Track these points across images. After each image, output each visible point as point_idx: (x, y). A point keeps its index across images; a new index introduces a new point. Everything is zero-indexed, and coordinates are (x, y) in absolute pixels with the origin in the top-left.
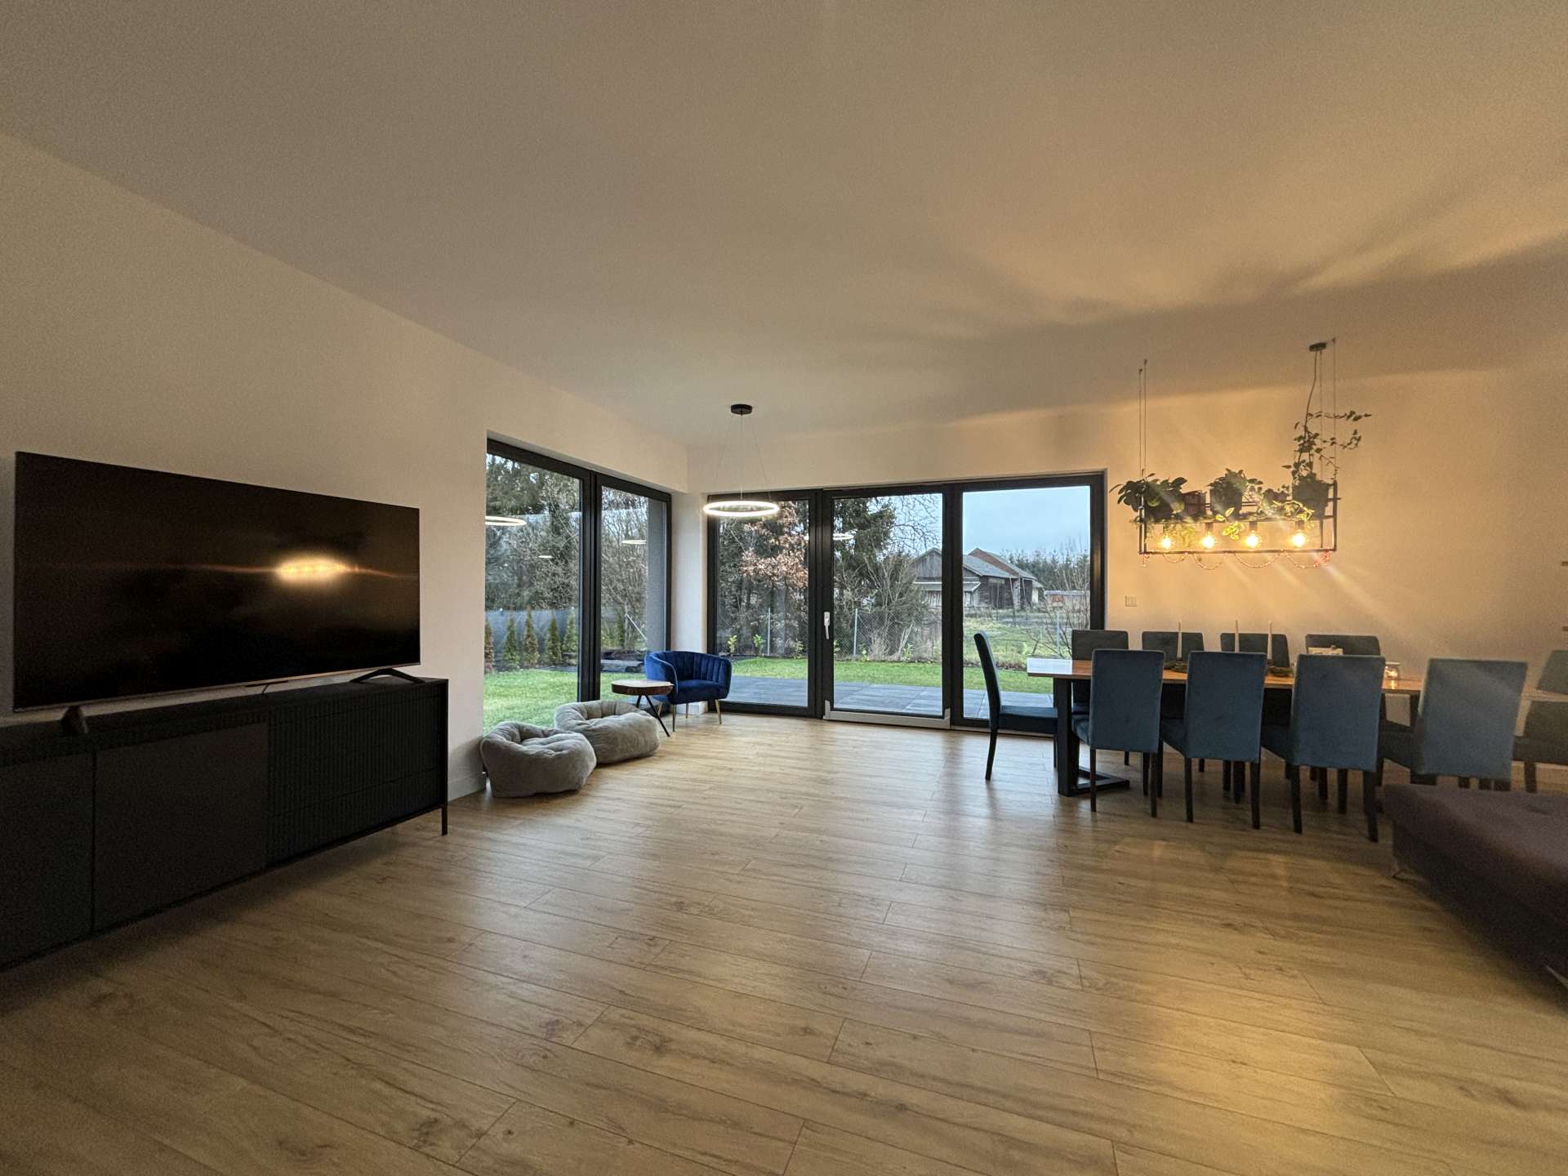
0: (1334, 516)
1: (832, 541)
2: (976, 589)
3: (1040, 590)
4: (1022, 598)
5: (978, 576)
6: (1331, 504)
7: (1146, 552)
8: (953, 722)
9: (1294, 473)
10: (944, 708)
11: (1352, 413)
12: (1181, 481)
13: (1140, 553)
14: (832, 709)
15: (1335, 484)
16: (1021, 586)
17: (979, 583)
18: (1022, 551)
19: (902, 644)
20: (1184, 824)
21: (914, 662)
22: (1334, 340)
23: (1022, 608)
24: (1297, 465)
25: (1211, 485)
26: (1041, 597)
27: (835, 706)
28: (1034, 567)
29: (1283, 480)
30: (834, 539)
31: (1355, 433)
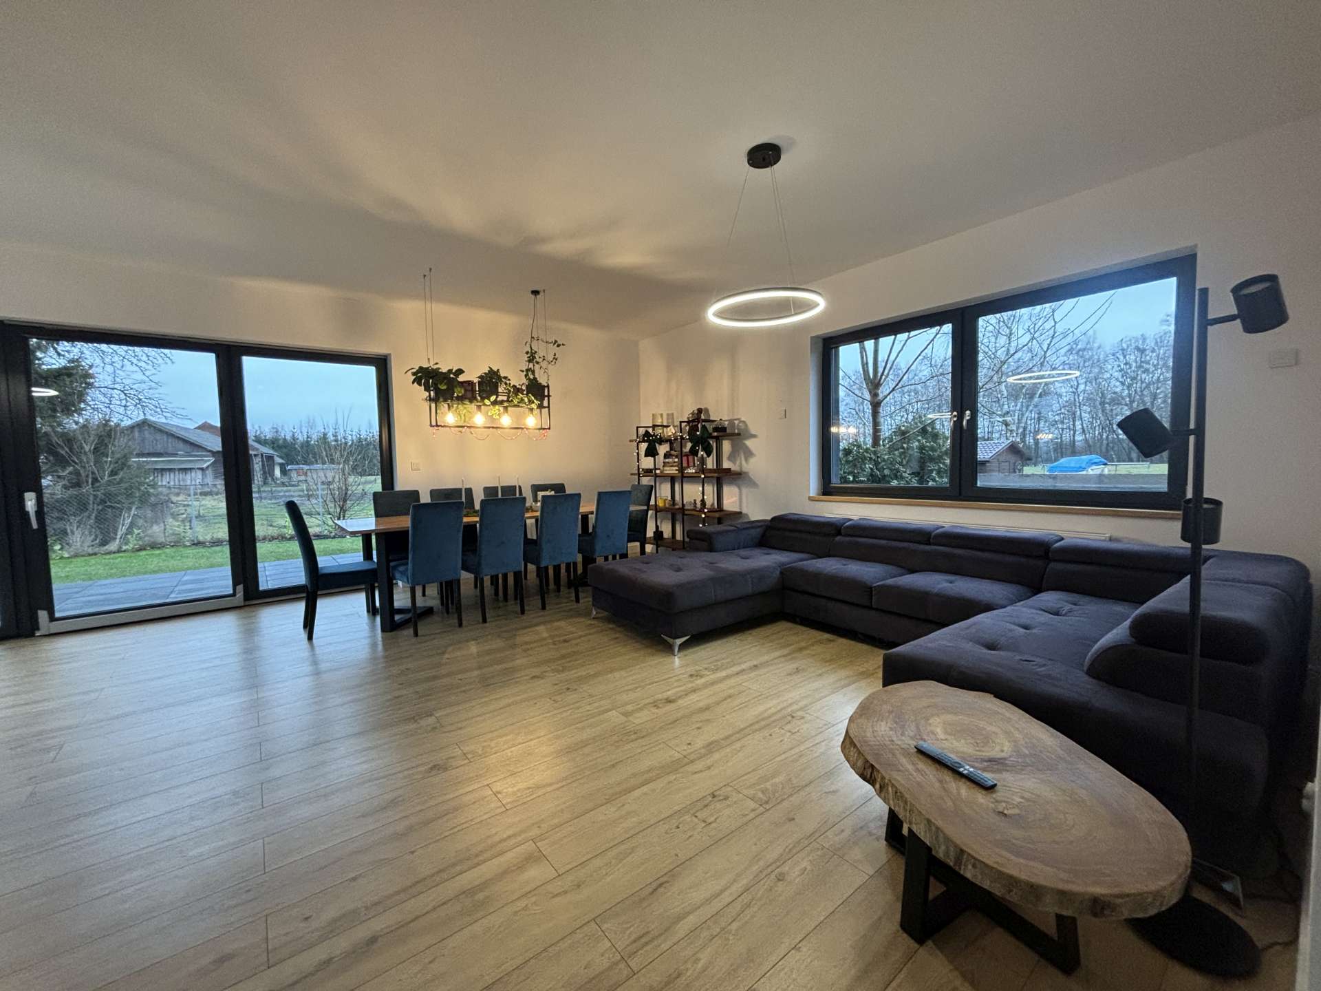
0: (549, 407)
1: (30, 399)
2: (211, 465)
3: (281, 465)
4: (264, 473)
5: (210, 451)
6: (546, 399)
7: (437, 426)
8: (247, 597)
9: (526, 376)
10: (235, 585)
11: (556, 341)
12: (460, 372)
13: (431, 426)
14: (52, 618)
15: (548, 386)
16: (262, 461)
17: (212, 460)
18: (260, 427)
19: (121, 531)
20: (481, 625)
21: (145, 549)
22: (544, 291)
23: (265, 483)
24: (527, 370)
25: (479, 377)
26: (284, 472)
27: (57, 615)
28: (273, 443)
29: (519, 380)
30: (34, 394)
31: (555, 355)
